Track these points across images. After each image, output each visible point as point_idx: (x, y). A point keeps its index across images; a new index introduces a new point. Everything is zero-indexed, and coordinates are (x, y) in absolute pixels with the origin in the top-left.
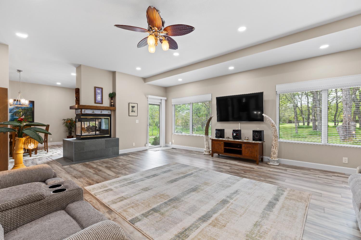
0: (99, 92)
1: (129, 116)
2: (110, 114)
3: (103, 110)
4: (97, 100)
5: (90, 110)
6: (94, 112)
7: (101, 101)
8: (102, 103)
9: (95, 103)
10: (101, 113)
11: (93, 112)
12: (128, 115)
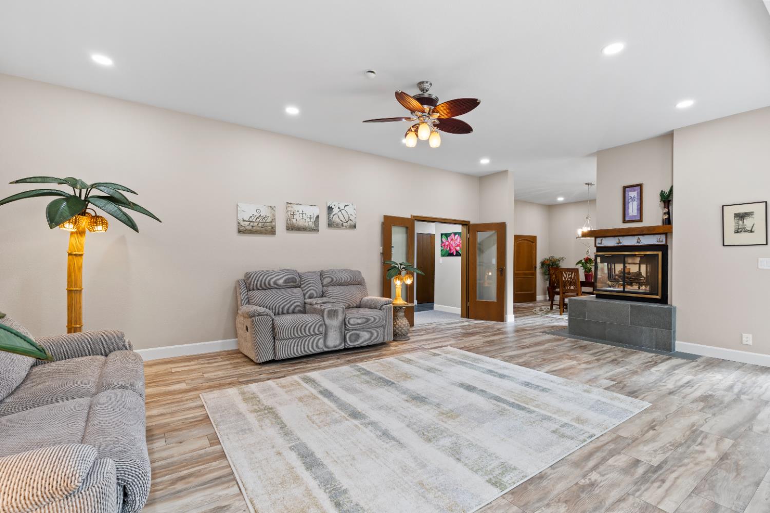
0: (632, 196)
1: (724, 245)
2: (664, 242)
3: (643, 235)
4: (628, 214)
5: (612, 238)
6: (621, 241)
7: (639, 215)
8: (641, 220)
9: (625, 221)
10: (638, 242)
11: (619, 243)
12: (722, 243)
